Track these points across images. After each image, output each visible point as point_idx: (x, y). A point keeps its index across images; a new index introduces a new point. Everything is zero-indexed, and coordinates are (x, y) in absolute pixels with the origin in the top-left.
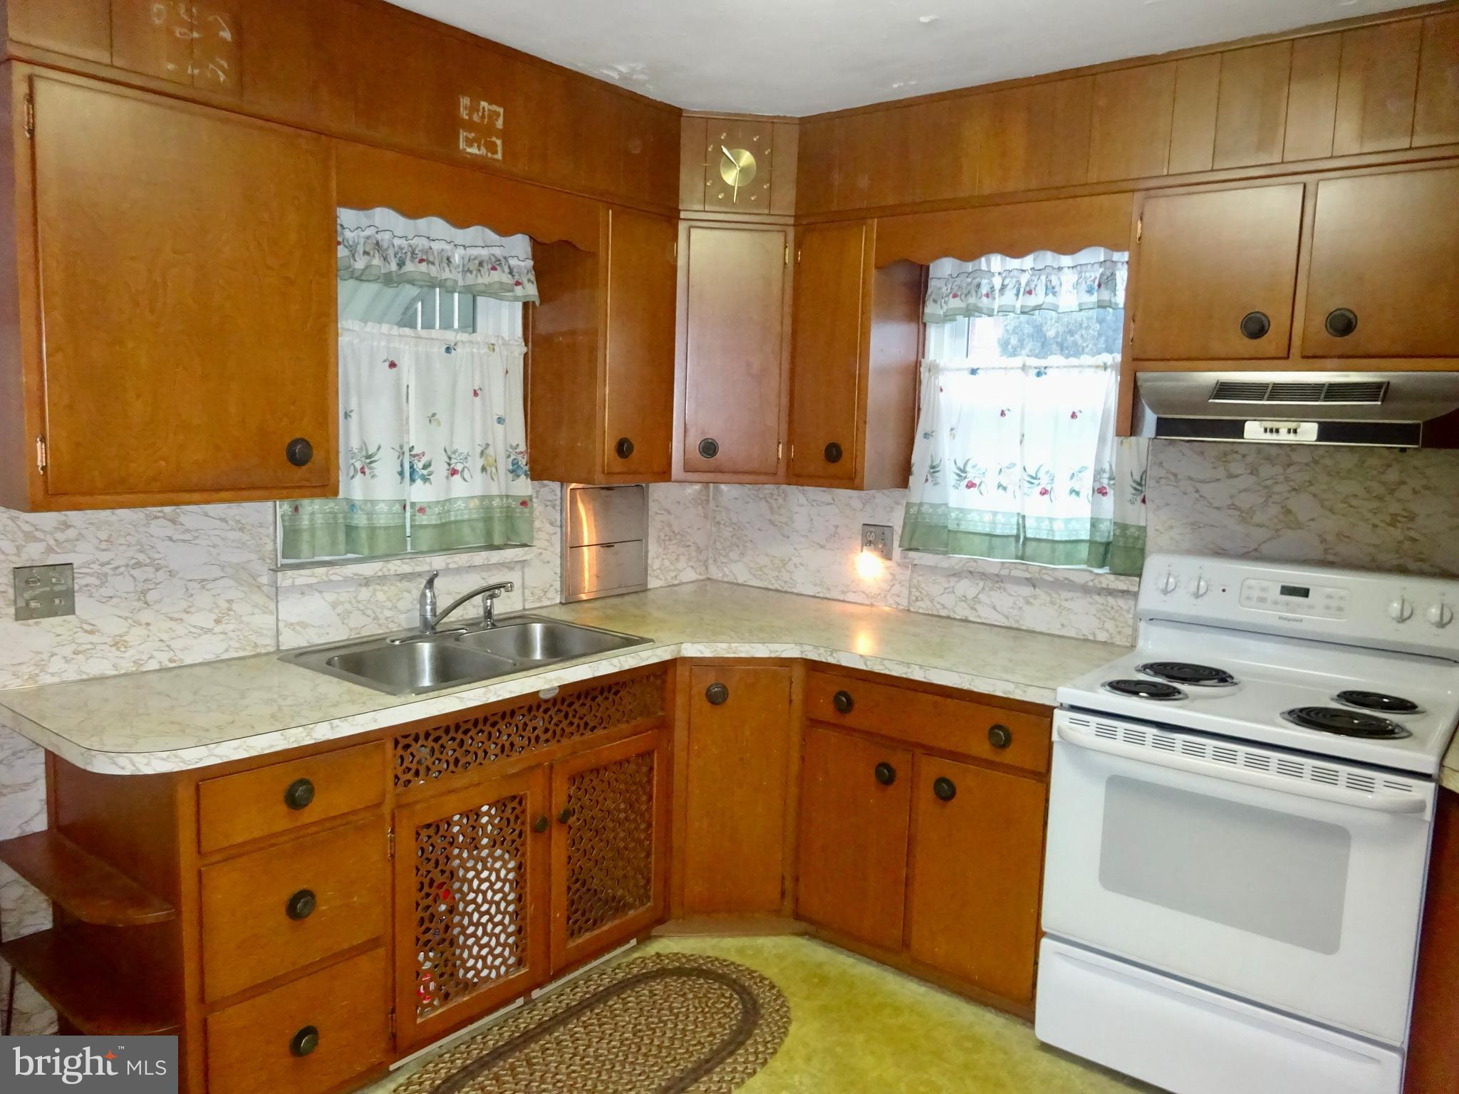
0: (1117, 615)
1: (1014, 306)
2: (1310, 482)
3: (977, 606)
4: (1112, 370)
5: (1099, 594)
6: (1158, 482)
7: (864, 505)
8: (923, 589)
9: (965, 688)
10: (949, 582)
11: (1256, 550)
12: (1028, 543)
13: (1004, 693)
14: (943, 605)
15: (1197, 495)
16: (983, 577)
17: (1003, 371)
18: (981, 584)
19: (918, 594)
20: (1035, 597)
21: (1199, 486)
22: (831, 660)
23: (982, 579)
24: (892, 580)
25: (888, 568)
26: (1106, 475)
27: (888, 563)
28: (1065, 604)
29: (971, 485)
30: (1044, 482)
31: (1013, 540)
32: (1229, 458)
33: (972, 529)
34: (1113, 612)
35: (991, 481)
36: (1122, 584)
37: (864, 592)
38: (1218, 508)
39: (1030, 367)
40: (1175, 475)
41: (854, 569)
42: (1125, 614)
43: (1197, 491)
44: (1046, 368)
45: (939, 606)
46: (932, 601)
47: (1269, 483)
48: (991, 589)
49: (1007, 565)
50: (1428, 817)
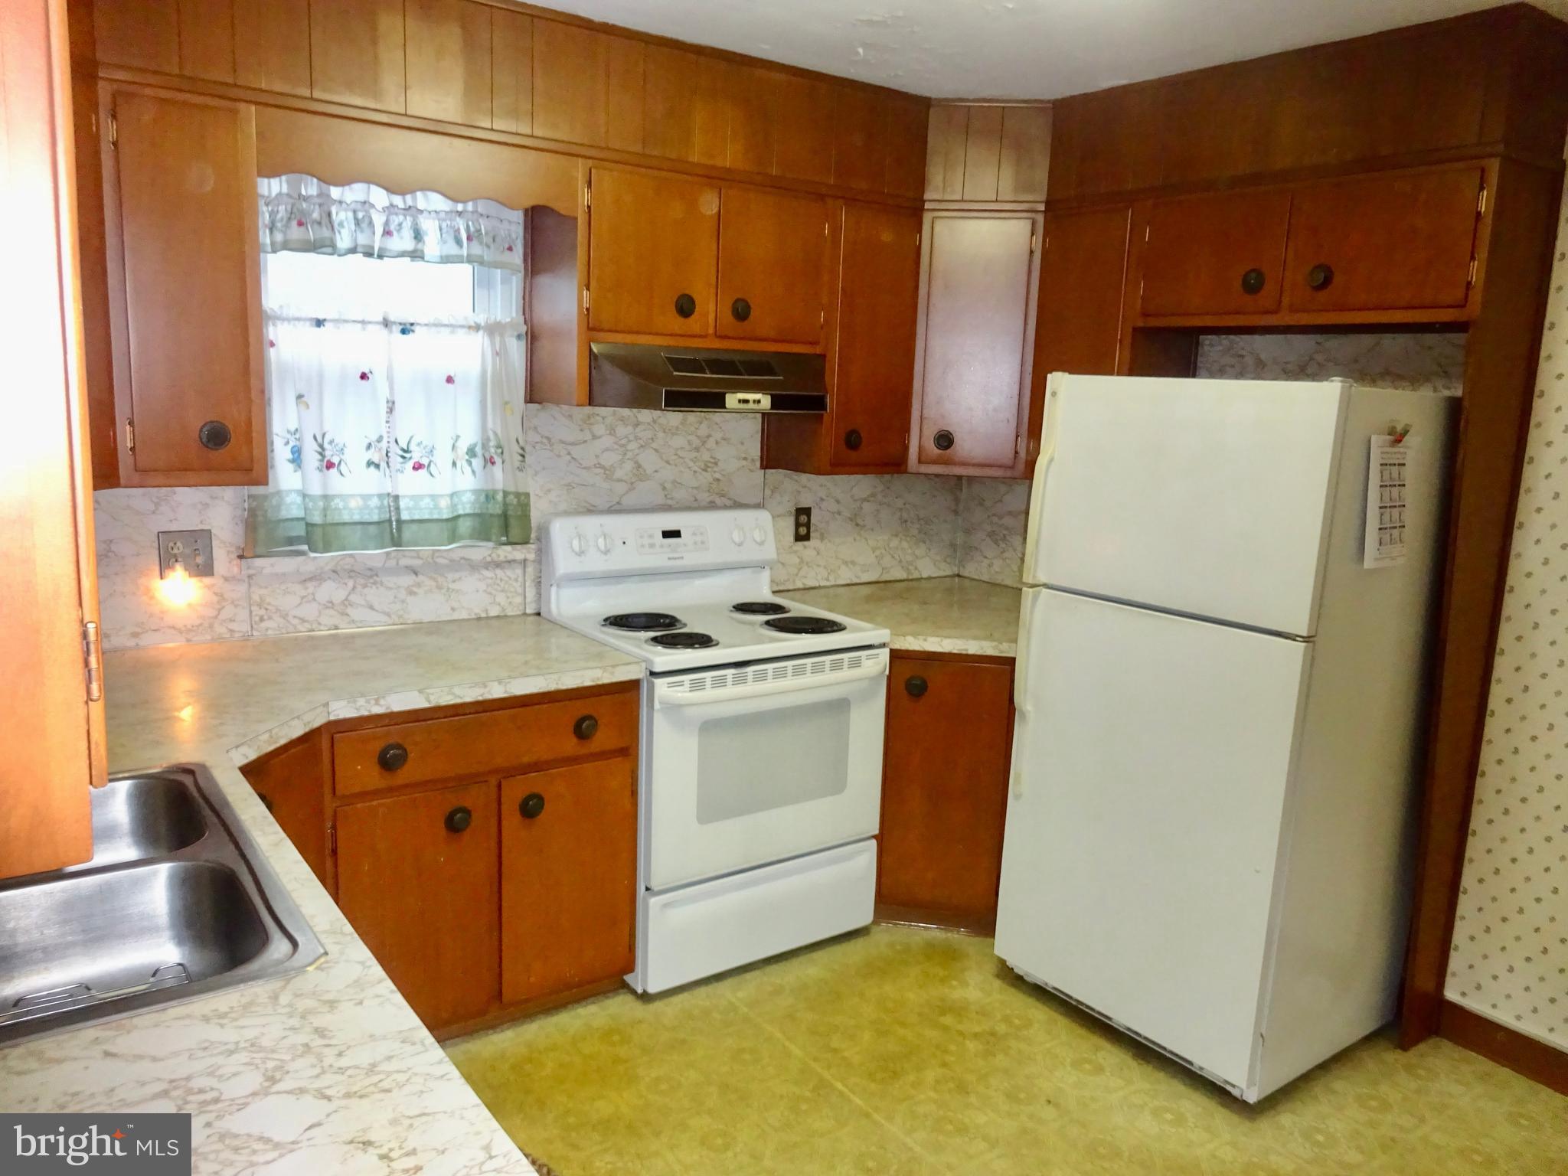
0: (506, 586)
1: (373, 248)
2: (652, 439)
3: (349, 610)
4: (484, 332)
5: (487, 569)
6: (534, 447)
7: (157, 505)
8: (269, 604)
9: (553, 689)
10: (306, 588)
11: (618, 503)
12: (405, 527)
13: (593, 681)
14: (300, 619)
15: (569, 457)
16: (352, 574)
17: (359, 325)
18: (351, 583)
19: (262, 612)
20: (419, 585)
21: (570, 447)
22: (377, 710)
23: (350, 577)
24: (218, 602)
25: (209, 587)
26: (492, 443)
27: (207, 580)
28: (452, 586)
29: (330, 465)
30: (417, 455)
31: (387, 525)
32: (592, 420)
33: (337, 519)
34: (502, 584)
35: (355, 458)
36: (518, 553)
37: (173, 628)
38: (585, 468)
39: (395, 323)
40: (548, 439)
41: (152, 598)
42: (514, 584)
43: (569, 454)
44: (412, 324)
45: (296, 622)
46: (285, 617)
47: (623, 442)
48: (365, 586)
49: (393, 554)
50: (887, 672)
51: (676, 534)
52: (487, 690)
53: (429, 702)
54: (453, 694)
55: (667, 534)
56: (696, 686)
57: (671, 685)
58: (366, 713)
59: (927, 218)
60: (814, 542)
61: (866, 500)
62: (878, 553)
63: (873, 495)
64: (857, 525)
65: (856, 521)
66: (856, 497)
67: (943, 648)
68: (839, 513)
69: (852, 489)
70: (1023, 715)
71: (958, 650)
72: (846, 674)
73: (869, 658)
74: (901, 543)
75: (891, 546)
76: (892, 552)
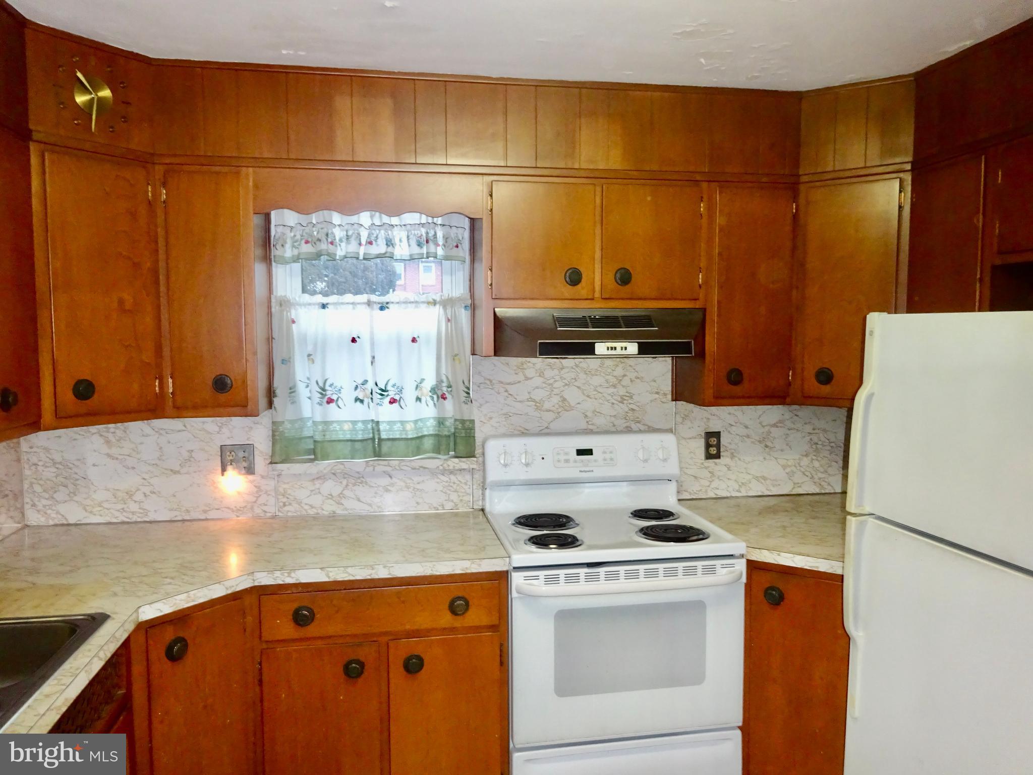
0: (458, 488)
1: (358, 253)
2: (575, 379)
3: (343, 501)
4: (440, 305)
5: (443, 475)
6: (479, 386)
7: (220, 427)
8: (289, 494)
9: (428, 574)
10: (315, 484)
11: (547, 428)
12: (383, 443)
13: (462, 570)
14: (310, 506)
15: (506, 394)
16: (346, 476)
17: (351, 306)
18: (345, 482)
19: (285, 500)
20: (392, 485)
21: (507, 386)
22: (289, 581)
23: (345, 478)
24: (257, 492)
25: (251, 482)
26: (445, 384)
27: (251, 477)
28: (418, 486)
29: (330, 401)
30: (392, 394)
31: (370, 442)
32: (525, 366)
33: (334, 437)
34: (455, 486)
35: (348, 395)
36: (464, 464)
37: (228, 508)
38: (520, 402)
39: (375, 303)
40: (491, 381)
41: (216, 488)
42: (464, 486)
43: (506, 391)
44: (387, 303)
45: (306, 507)
46: (300, 503)
47: (551, 381)
48: (354, 485)
49: (371, 463)
50: (744, 579)
51: (589, 452)
52: (374, 571)
53: (329, 577)
54: (347, 573)
55: (580, 452)
56: (550, 580)
57: (527, 578)
58: (281, 583)
60: (724, 460)
61: (775, 425)
62: (788, 470)
63: (781, 422)
64: (766, 446)
65: (765, 443)
66: (764, 424)
67: (796, 564)
68: (748, 436)
69: (760, 416)
71: (811, 567)
72: (700, 579)
73: (724, 567)
74: (812, 462)
75: (802, 464)
76: (803, 470)
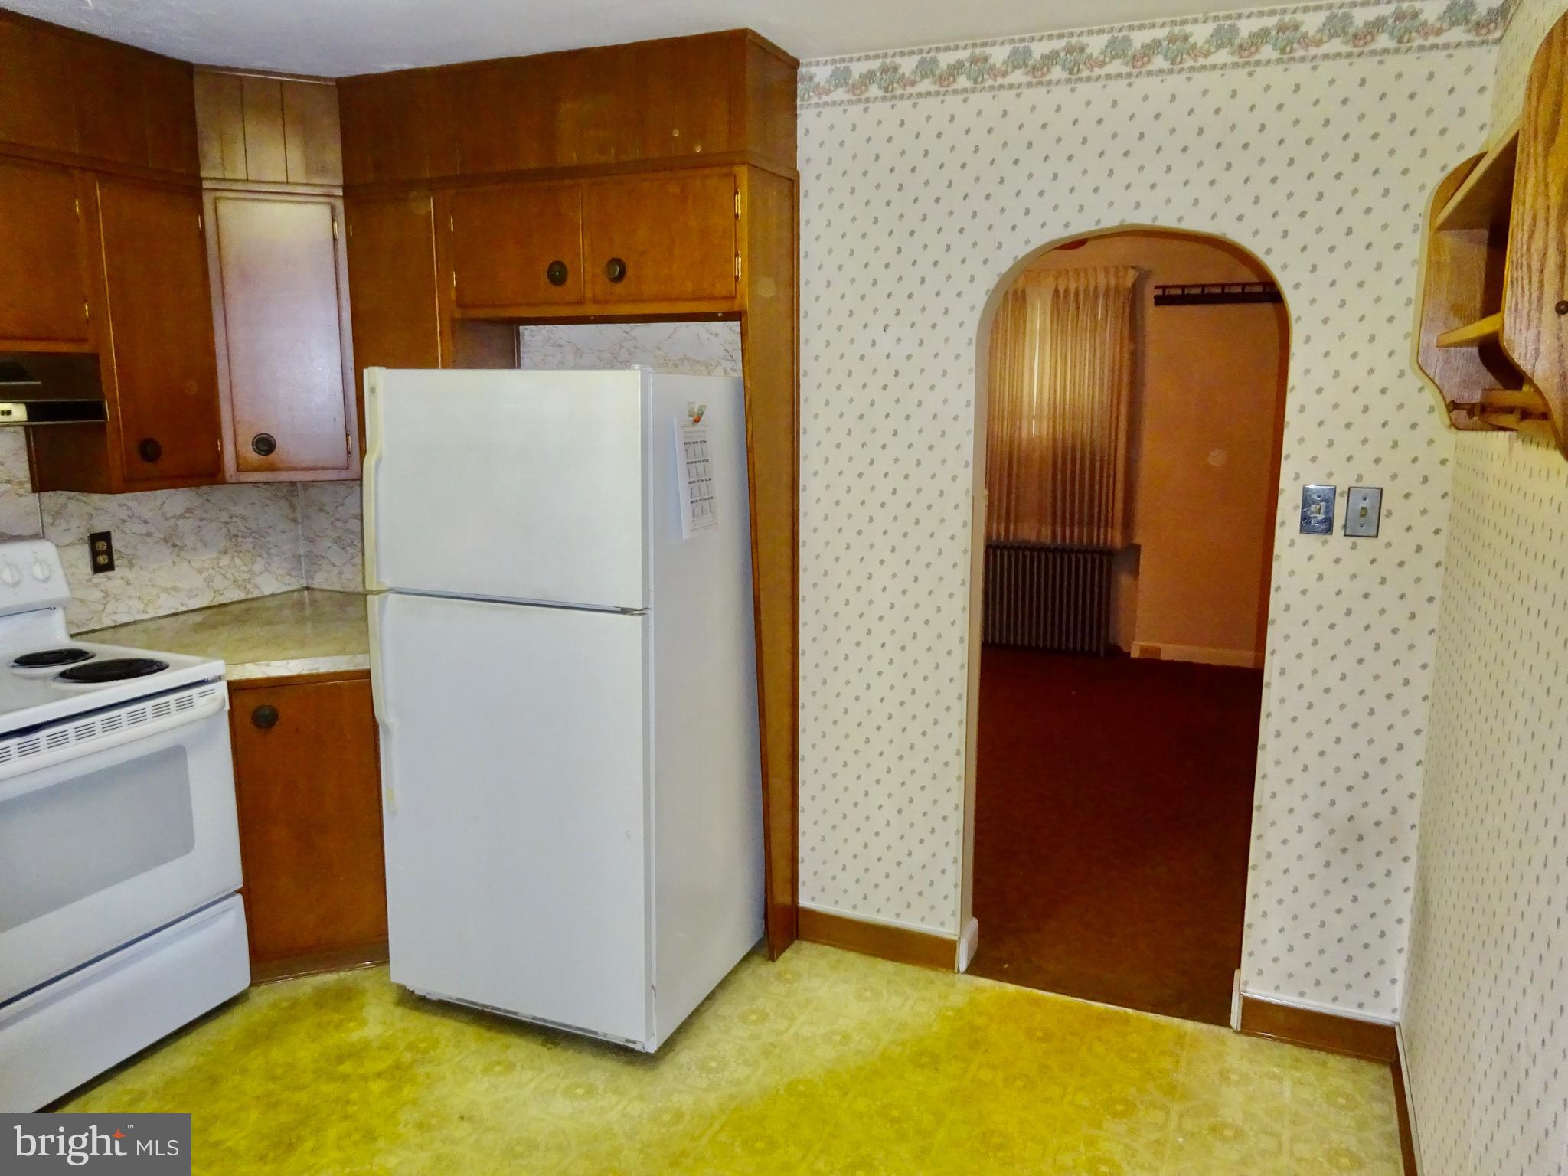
50: (227, 707)
59: (207, 199)
60: (121, 570)
61: (182, 517)
62: (205, 574)
63: (189, 510)
64: (174, 546)
65: (173, 542)
66: (169, 515)
67: (291, 671)
68: (149, 535)
69: (162, 505)
70: (387, 730)
71: (309, 670)
72: (175, 718)
73: (201, 695)
74: (232, 560)
75: (221, 565)
76: (223, 571)
